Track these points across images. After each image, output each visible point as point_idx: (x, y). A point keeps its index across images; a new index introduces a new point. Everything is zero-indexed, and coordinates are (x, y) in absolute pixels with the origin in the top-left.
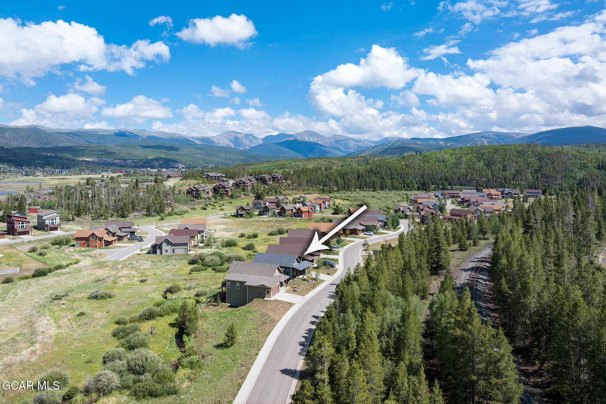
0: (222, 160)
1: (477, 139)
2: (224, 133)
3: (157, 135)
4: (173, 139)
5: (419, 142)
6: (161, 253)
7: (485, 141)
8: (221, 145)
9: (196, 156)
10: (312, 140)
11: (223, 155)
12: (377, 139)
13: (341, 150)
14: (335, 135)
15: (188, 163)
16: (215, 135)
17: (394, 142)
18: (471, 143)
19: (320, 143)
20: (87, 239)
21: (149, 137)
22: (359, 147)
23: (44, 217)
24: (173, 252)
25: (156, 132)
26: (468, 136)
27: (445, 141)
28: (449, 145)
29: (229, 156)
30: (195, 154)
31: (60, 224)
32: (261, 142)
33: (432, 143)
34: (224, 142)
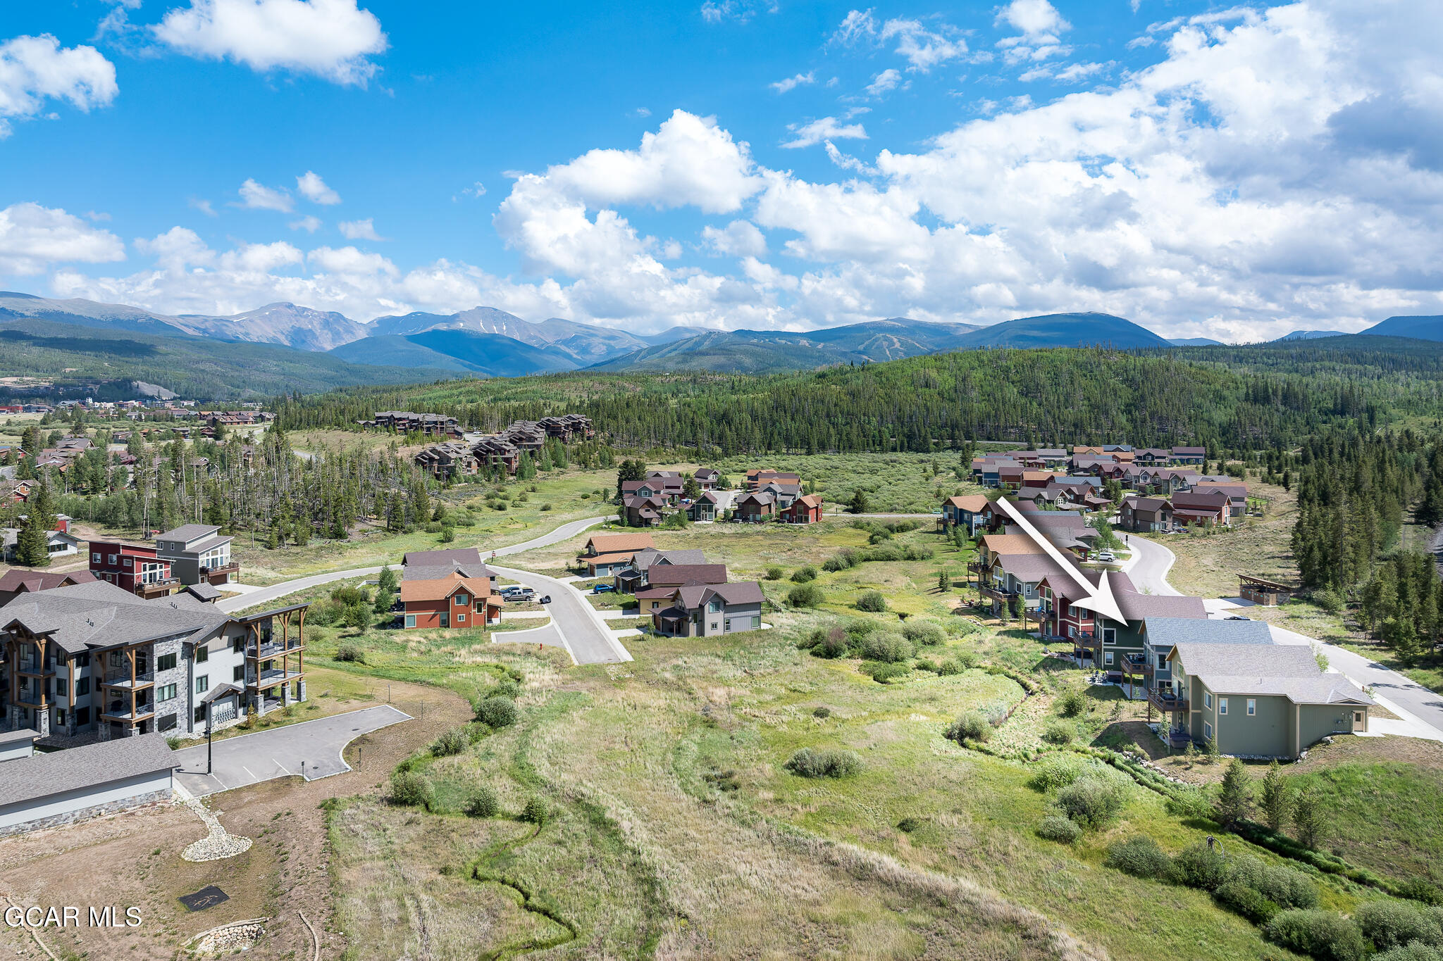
0: (277, 379)
1: (878, 335)
2: (263, 309)
3: (67, 310)
4: (116, 322)
5: (755, 341)
6: (701, 632)
7: (895, 340)
8: (256, 340)
9: (201, 366)
10: (495, 330)
11: (272, 365)
12: (655, 332)
13: (569, 357)
14: (554, 319)
15: (184, 384)
16: (237, 312)
17: (697, 339)
18: (867, 343)
19: (517, 337)
20: (442, 605)
21: (45, 315)
22: (611, 350)
23: (188, 548)
24: (728, 628)
25: (66, 302)
26: (860, 328)
27: (812, 339)
28: (820, 346)
29: (288, 366)
30: (198, 362)
31: (233, 566)
32: (362, 334)
33: (784, 342)
34: (261, 332)
